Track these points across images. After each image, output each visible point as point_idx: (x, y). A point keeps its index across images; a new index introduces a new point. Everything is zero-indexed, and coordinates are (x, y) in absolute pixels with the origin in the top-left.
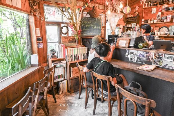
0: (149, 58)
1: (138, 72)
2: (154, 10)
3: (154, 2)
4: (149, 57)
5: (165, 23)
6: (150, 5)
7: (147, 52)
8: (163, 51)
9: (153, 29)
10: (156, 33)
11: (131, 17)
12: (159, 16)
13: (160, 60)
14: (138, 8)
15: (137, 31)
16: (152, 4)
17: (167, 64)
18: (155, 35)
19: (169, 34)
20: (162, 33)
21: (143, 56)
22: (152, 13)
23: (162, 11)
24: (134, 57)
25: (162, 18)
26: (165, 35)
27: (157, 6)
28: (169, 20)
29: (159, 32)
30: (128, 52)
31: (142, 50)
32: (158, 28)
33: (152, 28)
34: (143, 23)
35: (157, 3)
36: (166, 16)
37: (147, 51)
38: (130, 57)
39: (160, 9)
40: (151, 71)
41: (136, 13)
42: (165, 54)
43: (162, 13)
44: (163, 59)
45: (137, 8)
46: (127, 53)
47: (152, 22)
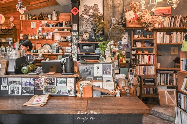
0: (38, 86)
1: (26, 113)
2: (33, 25)
3: (32, 15)
4: (38, 84)
5: (47, 40)
6: (29, 18)
7: (35, 78)
8: (54, 74)
9: (35, 46)
10: (39, 51)
11: (4, 28)
12: (39, 32)
13: (52, 86)
14: (14, 19)
15: (17, 49)
16: (30, 17)
17: (61, 90)
18: (38, 53)
19: (53, 52)
20: (46, 51)
21: (30, 84)
22: (32, 27)
23: (43, 27)
24: (16, 88)
25: (44, 35)
26: (49, 53)
27: (37, 21)
28: (50, 37)
29: (42, 50)
30: (6, 82)
31: (27, 75)
32: (41, 45)
33: (33, 45)
34: (21, 38)
35: (36, 17)
36: (47, 32)
37: (36, 76)
38: (9, 88)
39: (40, 25)
40: (45, 104)
41: (11, 24)
42: (56, 78)
43: (43, 29)
44: (55, 85)
45: (12, 19)
46: (4, 84)
47: (33, 38)
